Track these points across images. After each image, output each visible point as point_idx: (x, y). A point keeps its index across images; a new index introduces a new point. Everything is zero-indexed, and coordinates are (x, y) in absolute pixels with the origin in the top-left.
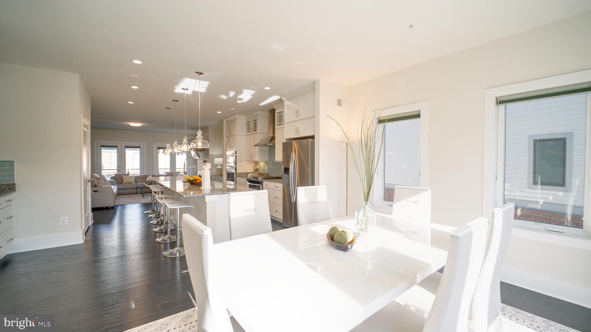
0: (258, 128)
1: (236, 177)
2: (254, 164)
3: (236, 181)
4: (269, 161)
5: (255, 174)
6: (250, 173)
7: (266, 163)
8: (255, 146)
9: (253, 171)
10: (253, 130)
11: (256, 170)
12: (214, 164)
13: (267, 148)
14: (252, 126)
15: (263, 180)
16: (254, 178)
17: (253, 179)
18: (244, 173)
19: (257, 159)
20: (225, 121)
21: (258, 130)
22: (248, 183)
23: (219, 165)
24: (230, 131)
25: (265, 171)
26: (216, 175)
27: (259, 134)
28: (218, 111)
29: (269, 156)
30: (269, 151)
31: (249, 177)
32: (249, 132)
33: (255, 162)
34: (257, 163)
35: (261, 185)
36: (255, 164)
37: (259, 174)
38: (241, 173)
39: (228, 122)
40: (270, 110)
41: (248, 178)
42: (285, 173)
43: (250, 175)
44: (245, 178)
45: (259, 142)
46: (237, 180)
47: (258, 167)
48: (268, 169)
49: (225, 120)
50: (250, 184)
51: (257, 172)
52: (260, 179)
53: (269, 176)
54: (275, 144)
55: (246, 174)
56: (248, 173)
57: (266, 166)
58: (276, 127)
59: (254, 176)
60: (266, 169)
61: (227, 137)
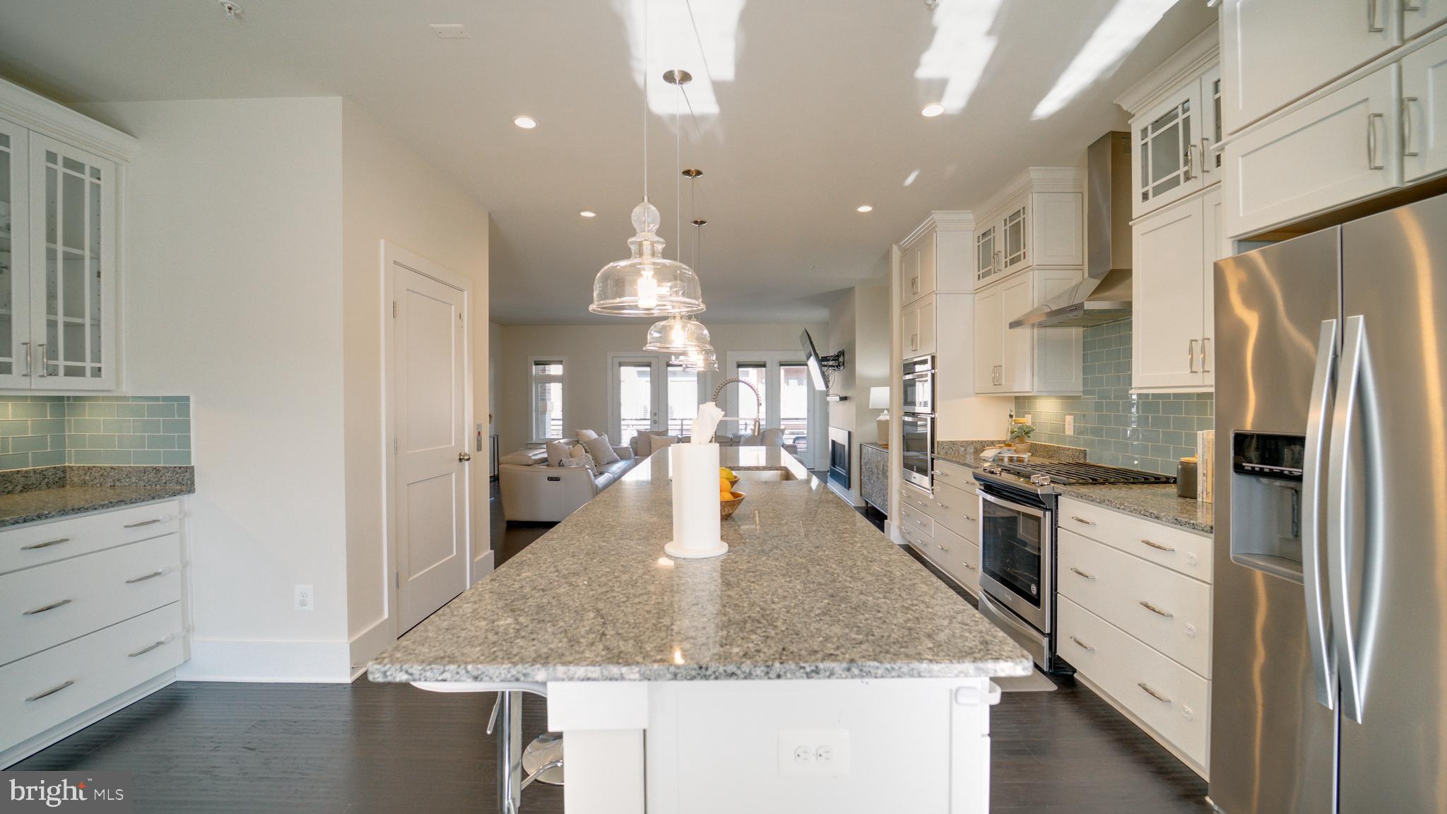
0: (1029, 245)
1: (932, 459)
2: (1011, 407)
3: (932, 475)
4: (1085, 392)
5: (1016, 451)
6: (992, 443)
7: (1070, 401)
8: (1014, 325)
9: (1004, 436)
10: (1004, 261)
11: (1021, 434)
12: (870, 408)
13: (1076, 333)
14: (1000, 244)
15: (1059, 488)
16: (1008, 471)
17: (1004, 475)
18: (967, 442)
19: (1024, 384)
20: (896, 253)
21: (1029, 255)
22: (983, 495)
23: (886, 412)
24: (914, 282)
25: (1062, 438)
26: (874, 441)
27: (1036, 272)
28: (860, 205)
29: (1086, 370)
30: (1086, 346)
31: (986, 465)
32: (985, 275)
33: (1016, 398)
34: (1022, 402)
35: (1048, 514)
36: (1013, 409)
37: (1034, 449)
38: (954, 443)
39: (904, 251)
40: (1091, 148)
41: (980, 471)
42: (1239, 469)
43: (989, 453)
44: (969, 466)
45: (1036, 306)
46: (937, 471)
47: (1027, 420)
48: (1079, 431)
49: (895, 248)
50: (990, 498)
51: (1022, 441)
52: (1041, 484)
53: (1085, 465)
54: (1130, 304)
55: (975, 448)
56: (981, 446)
57: (1069, 419)
58: (1138, 207)
59: (1011, 459)
60: (1069, 431)
61: (905, 307)
